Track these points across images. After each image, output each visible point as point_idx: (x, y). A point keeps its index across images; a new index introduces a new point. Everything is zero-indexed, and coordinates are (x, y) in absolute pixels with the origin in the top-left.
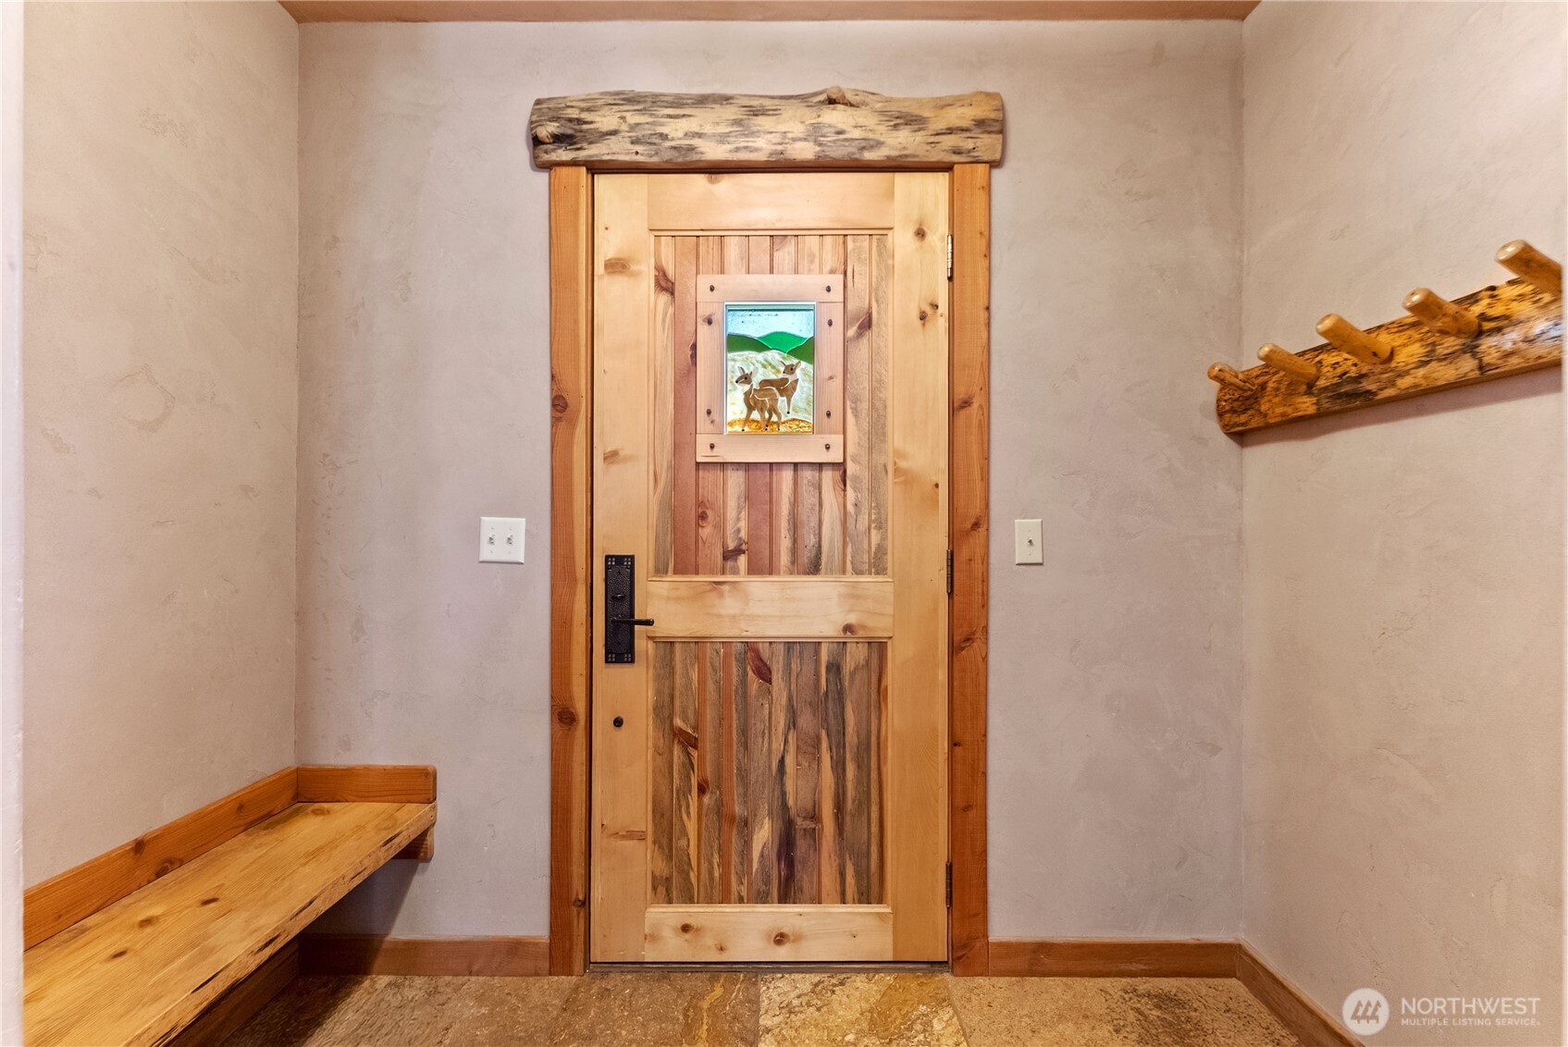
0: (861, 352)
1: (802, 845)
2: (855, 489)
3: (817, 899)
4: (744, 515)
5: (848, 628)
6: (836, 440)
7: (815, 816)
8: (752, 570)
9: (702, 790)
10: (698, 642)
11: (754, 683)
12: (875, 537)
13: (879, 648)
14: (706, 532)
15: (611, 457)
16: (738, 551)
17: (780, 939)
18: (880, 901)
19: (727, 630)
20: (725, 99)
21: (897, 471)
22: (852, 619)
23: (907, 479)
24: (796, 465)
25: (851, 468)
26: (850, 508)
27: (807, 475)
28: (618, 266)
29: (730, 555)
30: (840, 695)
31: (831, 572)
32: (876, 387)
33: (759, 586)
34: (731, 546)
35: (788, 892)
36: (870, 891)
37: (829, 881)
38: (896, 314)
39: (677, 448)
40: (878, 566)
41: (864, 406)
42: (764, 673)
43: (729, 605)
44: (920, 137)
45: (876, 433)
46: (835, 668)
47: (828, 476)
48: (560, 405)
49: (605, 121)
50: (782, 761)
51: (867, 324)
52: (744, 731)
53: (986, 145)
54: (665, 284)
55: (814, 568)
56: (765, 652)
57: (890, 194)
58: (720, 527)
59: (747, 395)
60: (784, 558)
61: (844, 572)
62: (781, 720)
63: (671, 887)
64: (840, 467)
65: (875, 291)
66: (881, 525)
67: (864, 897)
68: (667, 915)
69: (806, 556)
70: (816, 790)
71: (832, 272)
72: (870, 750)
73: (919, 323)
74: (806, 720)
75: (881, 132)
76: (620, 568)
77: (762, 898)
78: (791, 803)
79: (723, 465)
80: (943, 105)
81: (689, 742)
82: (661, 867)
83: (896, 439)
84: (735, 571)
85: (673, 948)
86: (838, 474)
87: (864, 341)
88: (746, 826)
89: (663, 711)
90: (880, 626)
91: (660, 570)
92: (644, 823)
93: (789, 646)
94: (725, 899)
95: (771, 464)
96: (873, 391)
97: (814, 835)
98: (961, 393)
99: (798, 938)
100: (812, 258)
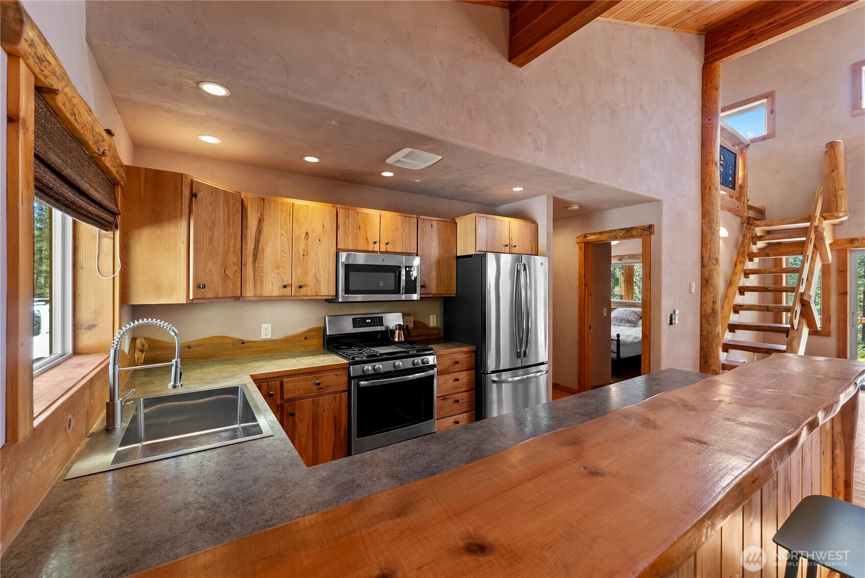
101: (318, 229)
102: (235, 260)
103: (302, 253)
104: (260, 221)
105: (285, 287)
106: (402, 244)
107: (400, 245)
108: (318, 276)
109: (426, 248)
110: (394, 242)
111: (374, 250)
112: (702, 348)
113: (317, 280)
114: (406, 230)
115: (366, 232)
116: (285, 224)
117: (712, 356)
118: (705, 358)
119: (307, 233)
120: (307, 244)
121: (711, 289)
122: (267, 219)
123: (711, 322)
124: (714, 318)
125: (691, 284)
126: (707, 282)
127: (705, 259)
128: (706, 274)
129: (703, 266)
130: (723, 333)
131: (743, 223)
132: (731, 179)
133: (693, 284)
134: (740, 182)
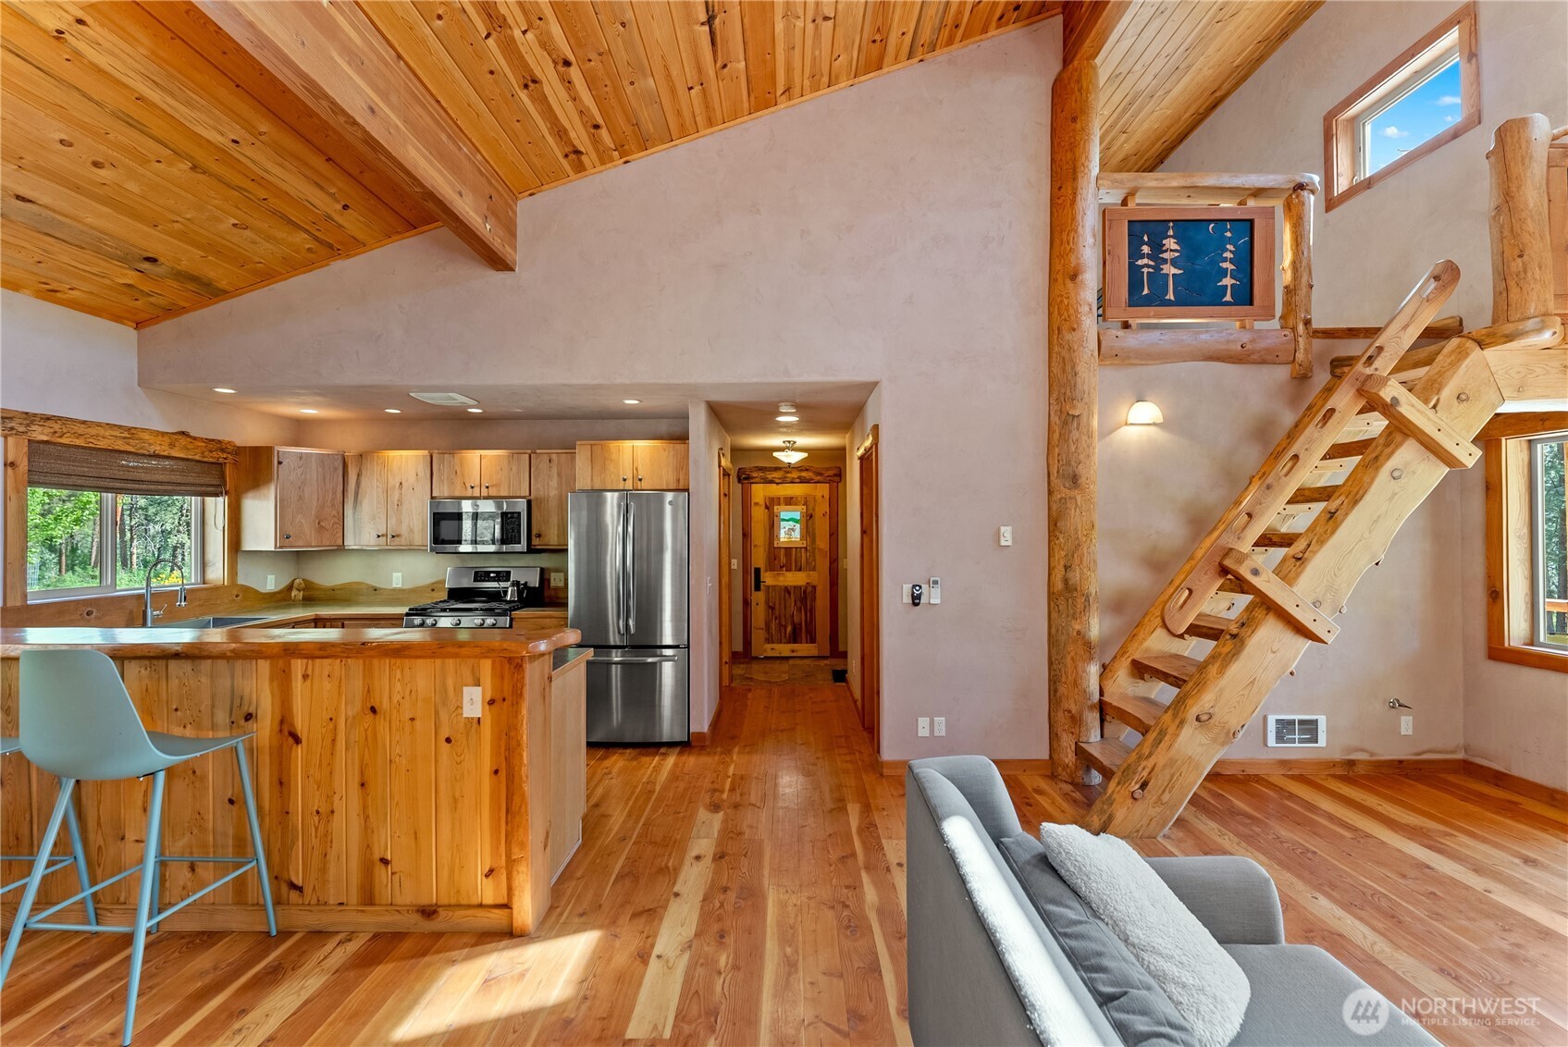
0: (810, 523)
1: (798, 631)
2: (809, 553)
3: (801, 643)
4: (785, 559)
5: (808, 583)
6: (805, 544)
7: (801, 624)
8: (787, 571)
9: (776, 618)
10: (775, 586)
11: (787, 596)
12: (813, 563)
13: (814, 587)
14: (776, 562)
15: (756, 546)
17: (793, 651)
18: (815, 643)
19: (781, 584)
20: (776, 470)
21: (818, 549)
22: (808, 581)
23: (820, 550)
24: (796, 549)
25: (808, 549)
26: (808, 557)
27: (799, 550)
28: (756, 504)
29: (782, 567)
30: (806, 598)
31: (804, 571)
32: (814, 530)
33: (788, 574)
34: (782, 565)
35: (795, 642)
36: (813, 640)
37: (804, 640)
38: (818, 514)
39: (770, 544)
40: (814, 570)
41: (811, 535)
42: (789, 593)
43: (781, 578)
44: (822, 478)
45: (813, 541)
46: (805, 592)
47: (803, 550)
48: (745, 535)
49: (755, 475)
50: (793, 614)
51: (811, 516)
52: (785, 607)
53: (837, 479)
54: (767, 507)
55: (800, 570)
56: (790, 589)
57: (816, 488)
58: (779, 561)
59: (785, 532)
60: (793, 568)
61: (807, 571)
62: (793, 604)
63: (769, 640)
64: (806, 548)
65: (814, 510)
66: (815, 560)
67: (812, 642)
68: (769, 646)
69: (798, 567)
70: (801, 619)
71: (804, 505)
72: (812, 611)
73: (823, 517)
74: (798, 604)
75: (814, 477)
76: (758, 571)
77: (789, 643)
78: (795, 621)
79: (780, 548)
80: (828, 469)
81: (773, 608)
82: (767, 636)
83: (818, 542)
84: (783, 571)
85: (770, 654)
87: (811, 521)
88: (785, 627)
89: (767, 602)
90: (815, 583)
91: (766, 571)
92: (763, 626)
93: (795, 587)
94: (781, 643)
95: (791, 548)
96: (813, 532)
97: (801, 629)
98: (831, 532)
99: (797, 651)
100: (799, 502)
101: (412, 478)
102: (334, 513)
103: (396, 502)
104: (359, 475)
105: (379, 536)
106: (509, 488)
107: (506, 488)
108: (412, 526)
109: (541, 489)
110: (497, 485)
111: (475, 495)
112: (1050, 663)
113: (411, 530)
114: (514, 469)
115: (463, 476)
116: (380, 476)
117: (1063, 680)
118: (1055, 683)
119: (401, 483)
120: (401, 494)
121: (1062, 540)
122: (364, 472)
123: (1061, 607)
124: (1068, 600)
125: (999, 529)
126: (1056, 524)
127: (1052, 478)
128: (1054, 507)
129: (1050, 493)
130: (1141, 636)
131: (1302, 378)
132: (1228, 281)
133: (1003, 529)
134: (1284, 277)
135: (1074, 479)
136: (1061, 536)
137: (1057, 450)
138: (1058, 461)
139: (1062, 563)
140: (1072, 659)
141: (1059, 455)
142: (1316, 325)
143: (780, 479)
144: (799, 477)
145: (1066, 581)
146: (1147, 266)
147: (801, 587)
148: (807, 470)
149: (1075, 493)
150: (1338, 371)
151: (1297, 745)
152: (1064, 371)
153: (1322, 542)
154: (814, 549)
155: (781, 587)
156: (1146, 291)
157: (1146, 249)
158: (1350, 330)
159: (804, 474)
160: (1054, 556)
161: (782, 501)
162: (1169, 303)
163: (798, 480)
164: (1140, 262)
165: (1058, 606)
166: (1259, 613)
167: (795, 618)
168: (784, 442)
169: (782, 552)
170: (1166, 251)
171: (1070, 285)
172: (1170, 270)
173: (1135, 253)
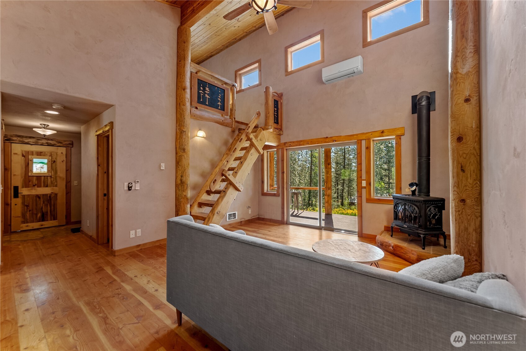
0: (54, 165)
1: (45, 216)
2: (53, 178)
3: (47, 221)
4: (36, 181)
5: (52, 193)
6: (50, 174)
7: (47, 212)
8: (37, 187)
9: (30, 211)
10: (29, 195)
11: (38, 199)
12: (56, 183)
13: (56, 195)
14: (30, 183)
15: (14, 175)
16: (35, 185)
17: (42, 225)
18: (56, 220)
19: (33, 193)
20: (34, 138)
21: (59, 177)
22: (52, 192)
23: (60, 177)
24: (44, 176)
25: (52, 176)
26: (52, 180)
27: (46, 177)
28: (15, 154)
29: (34, 186)
30: (51, 200)
31: (49, 187)
32: (56, 168)
33: (39, 189)
34: (34, 184)
35: (43, 220)
36: (55, 218)
37: (49, 219)
38: (59, 160)
39: (26, 174)
40: (56, 186)
41: (54, 170)
43: (34, 191)
44: (62, 144)
45: (56, 172)
46: (50, 197)
47: (49, 178)
48: (6, 169)
49: (16, 139)
50: (42, 207)
51: (54, 162)
52: (36, 205)
53: (71, 146)
54: (23, 156)
55: (47, 186)
56: (39, 196)
57: (58, 149)
58: (33, 182)
59: (36, 168)
60: (42, 186)
61: (51, 187)
62: (42, 203)
65: (56, 159)
66: (57, 182)
67: (54, 219)
68: (24, 225)
69: (46, 185)
70: (47, 210)
71: (50, 156)
72: (55, 205)
73: (62, 162)
74: (46, 203)
75: (56, 144)
76: (16, 187)
77: (40, 222)
78: (43, 211)
79: (33, 176)
80: (65, 141)
81: (27, 206)
82: (23, 220)
83: (59, 173)
84: (35, 187)
85: (26, 228)
86: (50, 177)
87: (54, 164)
88: (36, 215)
89: (23, 203)
90: (56, 192)
91: (22, 187)
92: (20, 215)
93: (43, 195)
94: (33, 222)
95: (40, 176)
96: (55, 169)
97: (47, 214)
98: (67, 169)
99: (44, 225)
100: (47, 154)
112: (176, 206)
118: (177, 212)
121: (180, 168)
123: (180, 188)
124: (182, 186)
125: (160, 164)
126: (178, 163)
127: (177, 149)
128: (178, 158)
129: (176, 153)
130: (200, 196)
131: (233, 131)
132: (219, 103)
133: (162, 164)
134: (230, 107)
135: (184, 150)
136: (180, 167)
137: (179, 141)
138: (179, 144)
139: (180, 175)
140: (183, 204)
141: (179, 142)
142: (236, 119)
143: (33, 142)
144: (47, 143)
145: (181, 180)
146: (202, 93)
147: (47, 195)
148: (52, 140)
149: (184, 154)
150: (240, 131)
151: (232, 219)
152: (181, 117)
153: (240, 169)
154: (56, 177)
155: (33, 195)
156: (201, 100)
157: (202, 88)
158: (242, 122)
159: (49, 142)
160: (178, 173)
161: (34, 153)
162: (206, 105)
163: (46, 144)
164: (200, 91)
165: (179, 188)
166: (229, 185)
167: (43, 209)
168: (41, 124)
169: (35, 178)
170: (206, 91)
171: (183, 91)
172: (206, 96)
173: (199, 89)
